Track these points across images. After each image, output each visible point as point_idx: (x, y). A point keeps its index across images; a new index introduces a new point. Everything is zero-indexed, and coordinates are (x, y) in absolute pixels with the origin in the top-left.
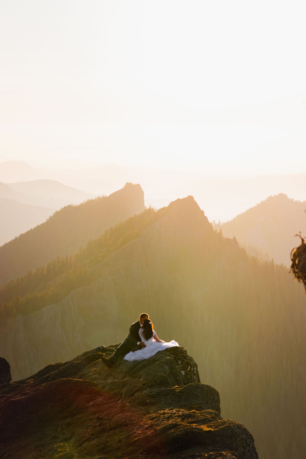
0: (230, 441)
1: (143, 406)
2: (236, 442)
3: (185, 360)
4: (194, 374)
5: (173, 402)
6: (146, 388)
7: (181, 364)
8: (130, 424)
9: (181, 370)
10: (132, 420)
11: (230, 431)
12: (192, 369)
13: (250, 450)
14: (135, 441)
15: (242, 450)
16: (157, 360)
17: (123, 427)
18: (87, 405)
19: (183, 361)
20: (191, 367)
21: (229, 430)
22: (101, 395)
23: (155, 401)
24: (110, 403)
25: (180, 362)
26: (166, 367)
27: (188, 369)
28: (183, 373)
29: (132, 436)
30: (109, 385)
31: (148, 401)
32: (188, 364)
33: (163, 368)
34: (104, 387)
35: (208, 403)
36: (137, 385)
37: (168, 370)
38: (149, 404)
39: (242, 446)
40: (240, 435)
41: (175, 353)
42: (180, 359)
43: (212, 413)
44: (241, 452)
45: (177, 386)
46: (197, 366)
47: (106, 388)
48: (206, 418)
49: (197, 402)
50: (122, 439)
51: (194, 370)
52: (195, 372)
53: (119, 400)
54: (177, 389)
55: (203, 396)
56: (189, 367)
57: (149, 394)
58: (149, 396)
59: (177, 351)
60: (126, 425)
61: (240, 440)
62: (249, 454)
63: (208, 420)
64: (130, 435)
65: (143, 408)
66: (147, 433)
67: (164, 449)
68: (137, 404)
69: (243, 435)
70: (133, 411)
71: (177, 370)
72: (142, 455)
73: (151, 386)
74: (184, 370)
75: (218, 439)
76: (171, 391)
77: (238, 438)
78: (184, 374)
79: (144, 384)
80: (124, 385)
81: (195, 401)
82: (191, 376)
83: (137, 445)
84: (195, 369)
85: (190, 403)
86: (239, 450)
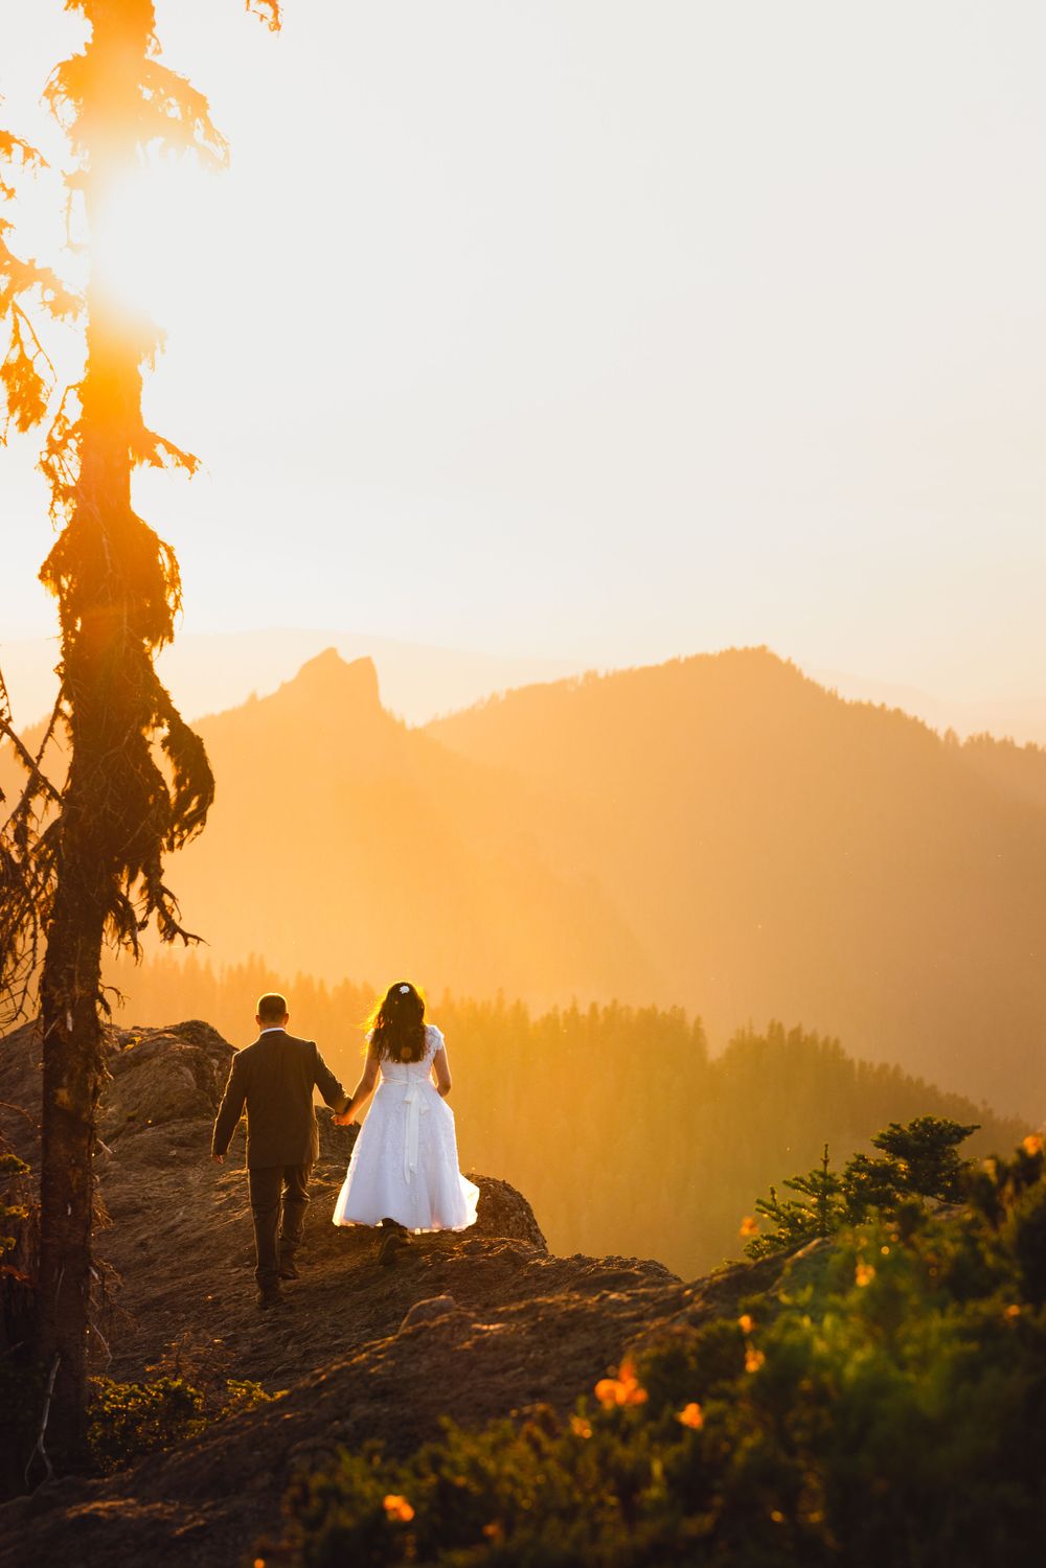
0: (492, 1224)
6: (145, 1127)
7: (219, 1069)
8: (148, 1207)
10: (149, 1198)
14: (201, 1239)
16: (149, 1057)
17: (130, 1216)
23: (191, 1154)
26: (187, 1071)
29: (179, 1230)
31: (174, 1153)
33: (181, 1073)
38: (177, 1162)
40: (514, 1210)
41: (195, 1037)
42: (213, 1055)
50: (146, 1239)
57: (168, 1136)
58: (171, 1142)
59: (199, 1032)
60: (138, 1211)
64: (174, 1228)
65: (163, 1172)
66: (228, 1217)
67: (306, 1248)
68: (142, 1162)
69: (521, 1210)
71: (215, 1083)
72: (237, 1269)
73: (158, 1122)
83: (208, 1248)
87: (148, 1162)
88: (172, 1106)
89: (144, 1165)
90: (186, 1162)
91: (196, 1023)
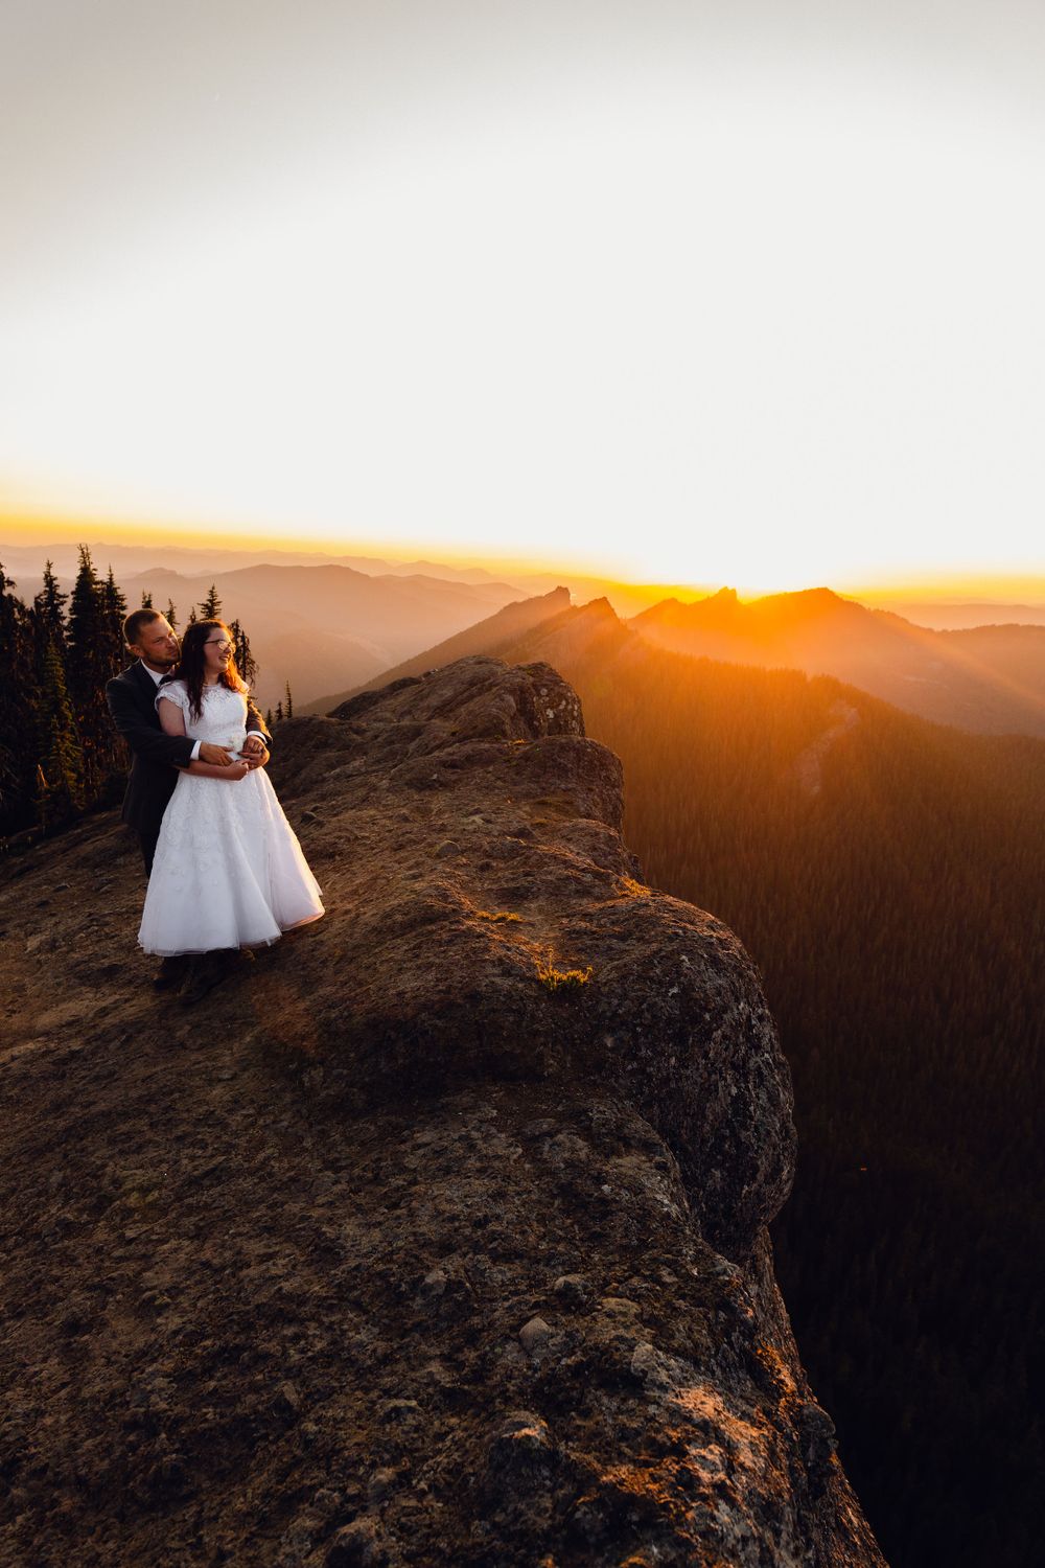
0: (673, 1060)
1: (420, 790)
2: (706, 1056)
3: (556, 688)
4: (574, 718)
5: (499, 783)
6: (454, 743)
7: (547, 696)
9: (547, 708)
11: (675, 990)
12: (570, 707)
13: (765, 1072)
15: (734, 1091)
18: (326, 775)
19: (550, 690)
20: (568, 703)
21: (672, 986)
22: (365, 754)
23: (454, 777)
24: (374, 771)
25: (544, 691)
26: (511, 699)
27: (561, 707)
28: (550, 713)
30: (387, 732)
31: (435, 776)
32: (562, 696)
33: (503, 700)
34: (376, 737)
35: (591, 790)
36: (441, 734)
37: (514, 705)
38: (437, 785)
39: (734, 1067)
40: (725, 1012)
42: (545, 686)
43: (597, 834)
44: (729, 1099)
45: (522, 741)
46: (579, 702)
47: (379, 739)
48: (568, 878)
49: (563, 786)
51: (573, 709)
52: (575, 714)
53: (395, 766)
54: (517, 749)
55: (580, 771)
56: (564, 703)
57: (448, 758)
58: (445, 764)
59: (539, 670)
61: (724, 1037)
62: (764, 1096)
63: (573, 887)
65: (416, 797)
68: (407, 784)
69: (737, 1001)
70: (384, 806)
71: (535, 707)
73: (463, 740)
74: (552, 708)
75: (609, 1042)
76: (501, 753)
77: (716, 1030)
78: (551, 716)
79: (453, 734)
80: (417, 732)
81: (558, 782)
82: (566, 722)
84: (576, 707)
85: (544, 789)
86: (721, 1093)
87: (409, 784)
88: (475, 727)
89: (406, 788)
90: (444, 785)
91: (541, 664)
